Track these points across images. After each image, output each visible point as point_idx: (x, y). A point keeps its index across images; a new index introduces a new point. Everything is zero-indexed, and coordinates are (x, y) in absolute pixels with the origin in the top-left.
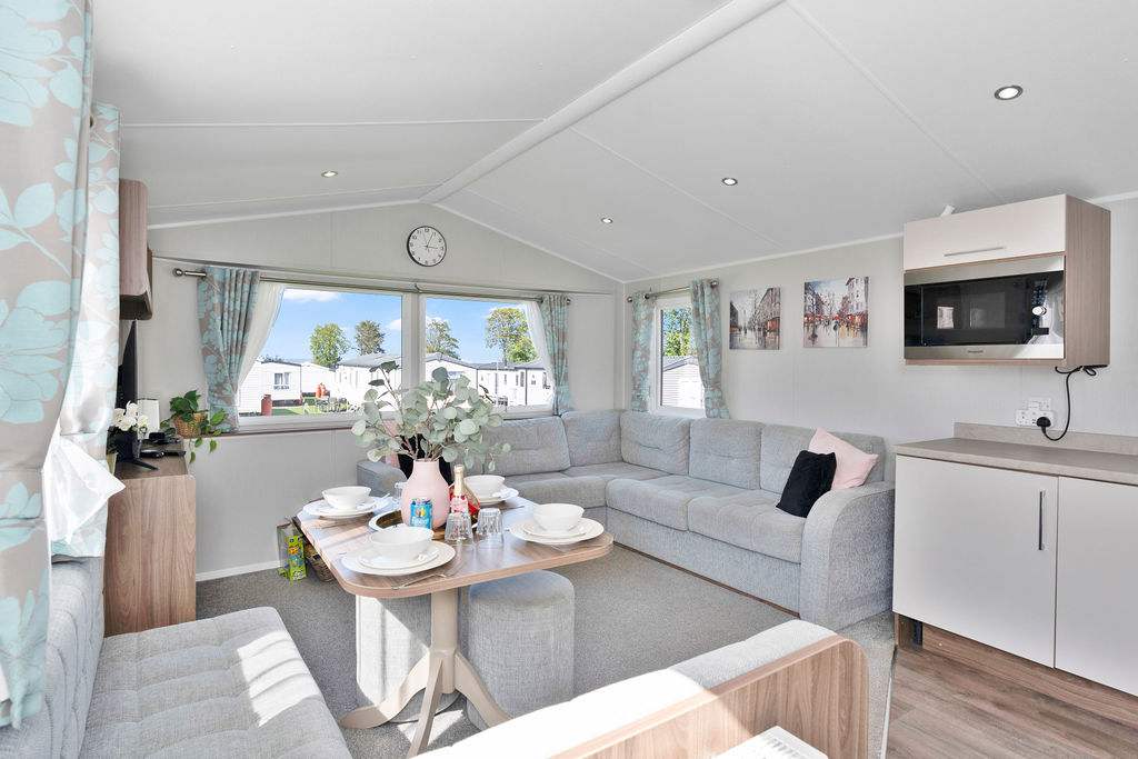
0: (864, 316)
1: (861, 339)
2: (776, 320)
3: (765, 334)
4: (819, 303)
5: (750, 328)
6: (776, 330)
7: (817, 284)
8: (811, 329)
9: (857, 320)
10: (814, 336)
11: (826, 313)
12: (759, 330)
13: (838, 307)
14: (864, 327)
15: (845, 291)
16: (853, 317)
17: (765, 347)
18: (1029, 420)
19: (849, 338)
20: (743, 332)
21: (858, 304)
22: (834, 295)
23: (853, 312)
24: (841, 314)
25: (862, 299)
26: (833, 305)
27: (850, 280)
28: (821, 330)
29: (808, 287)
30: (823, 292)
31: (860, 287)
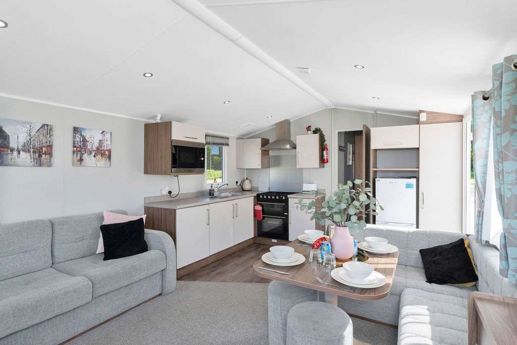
0: (110, 151)
1: (108, 162)
2: (50, 147)
3: (40, 156)
4: (84, 141)
5: (24, 151)
6: (50, 154)
7: (84, 129)
8: (79, 156)
9: (107, 153)
10: (81, 160)
11: (89, 147)
12: (35, 152)
13: (96, 144)
14: (109, 157)
15: (100, 137)
16: (105, 151)
17: (40, 165)
18: (165, 192)
19: (102, 162)
20: (15, 153)
21: (107, 145)
22: (94, 138)
23: (105, 148)
24: (98, 149)
25: (109, 143)
26: (94, 143)
27: (103, 132)
28: (85, 156)
29: (76, 130)
30: (87, 135)
31: (108, 136)
